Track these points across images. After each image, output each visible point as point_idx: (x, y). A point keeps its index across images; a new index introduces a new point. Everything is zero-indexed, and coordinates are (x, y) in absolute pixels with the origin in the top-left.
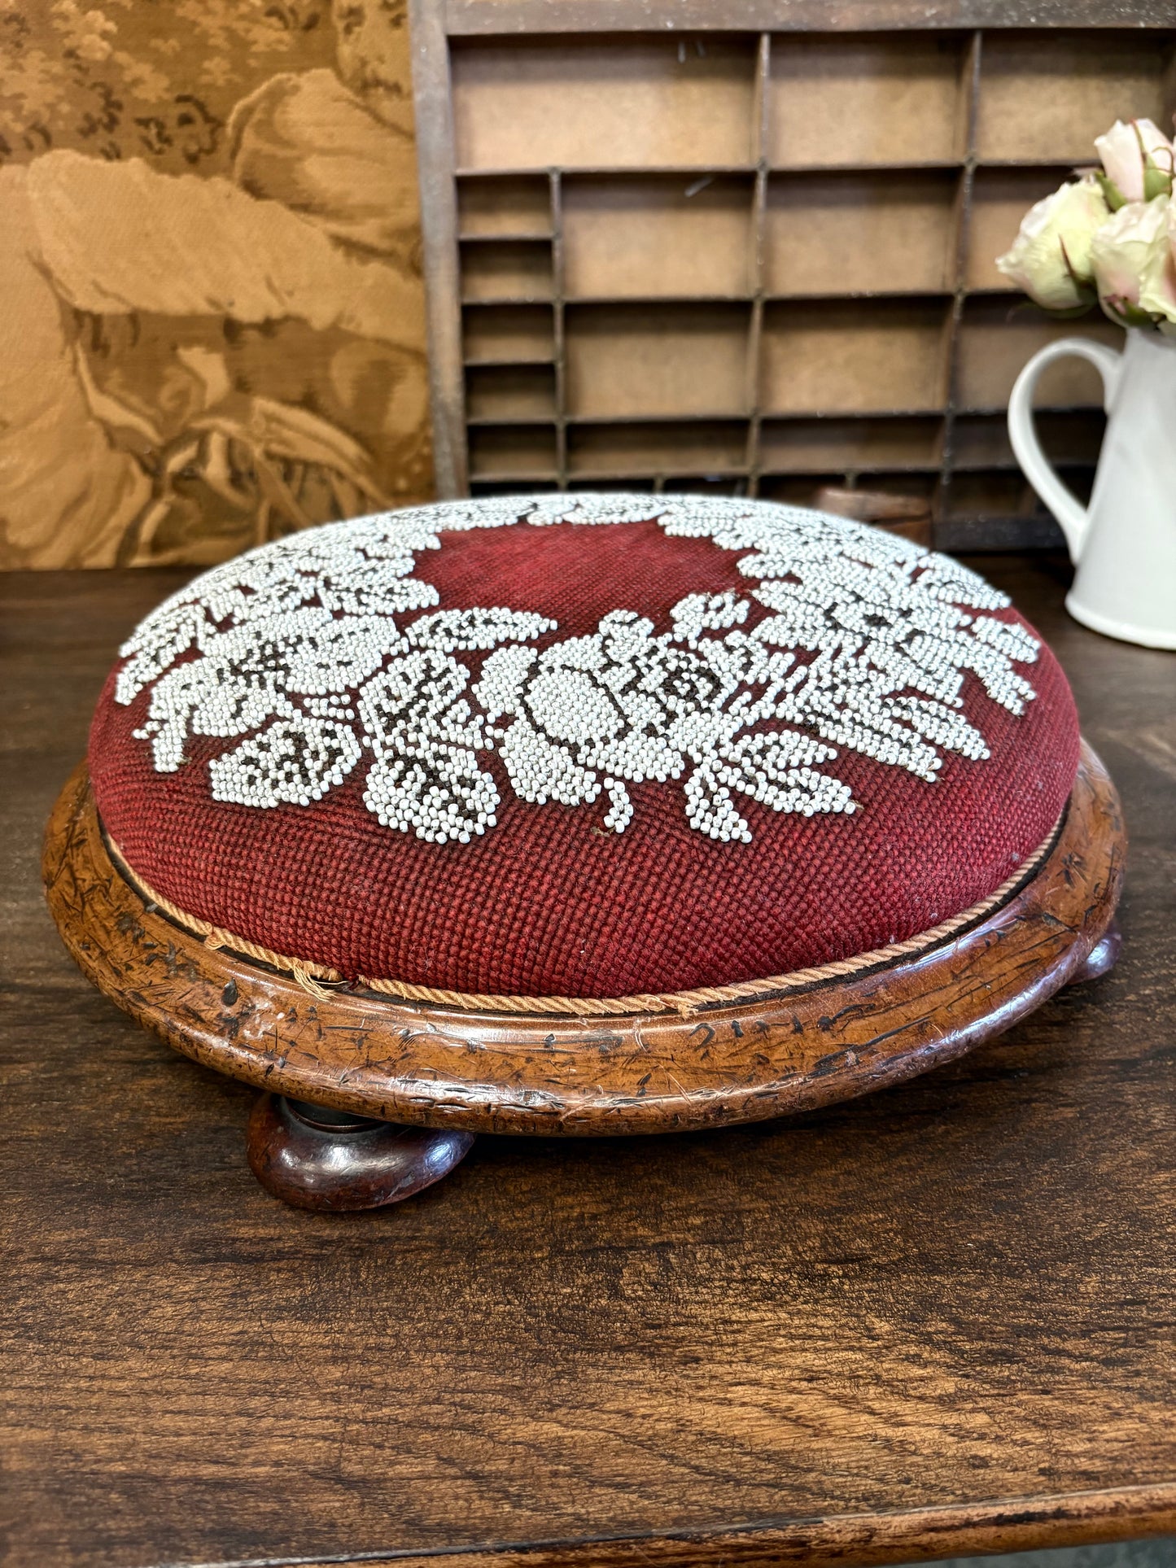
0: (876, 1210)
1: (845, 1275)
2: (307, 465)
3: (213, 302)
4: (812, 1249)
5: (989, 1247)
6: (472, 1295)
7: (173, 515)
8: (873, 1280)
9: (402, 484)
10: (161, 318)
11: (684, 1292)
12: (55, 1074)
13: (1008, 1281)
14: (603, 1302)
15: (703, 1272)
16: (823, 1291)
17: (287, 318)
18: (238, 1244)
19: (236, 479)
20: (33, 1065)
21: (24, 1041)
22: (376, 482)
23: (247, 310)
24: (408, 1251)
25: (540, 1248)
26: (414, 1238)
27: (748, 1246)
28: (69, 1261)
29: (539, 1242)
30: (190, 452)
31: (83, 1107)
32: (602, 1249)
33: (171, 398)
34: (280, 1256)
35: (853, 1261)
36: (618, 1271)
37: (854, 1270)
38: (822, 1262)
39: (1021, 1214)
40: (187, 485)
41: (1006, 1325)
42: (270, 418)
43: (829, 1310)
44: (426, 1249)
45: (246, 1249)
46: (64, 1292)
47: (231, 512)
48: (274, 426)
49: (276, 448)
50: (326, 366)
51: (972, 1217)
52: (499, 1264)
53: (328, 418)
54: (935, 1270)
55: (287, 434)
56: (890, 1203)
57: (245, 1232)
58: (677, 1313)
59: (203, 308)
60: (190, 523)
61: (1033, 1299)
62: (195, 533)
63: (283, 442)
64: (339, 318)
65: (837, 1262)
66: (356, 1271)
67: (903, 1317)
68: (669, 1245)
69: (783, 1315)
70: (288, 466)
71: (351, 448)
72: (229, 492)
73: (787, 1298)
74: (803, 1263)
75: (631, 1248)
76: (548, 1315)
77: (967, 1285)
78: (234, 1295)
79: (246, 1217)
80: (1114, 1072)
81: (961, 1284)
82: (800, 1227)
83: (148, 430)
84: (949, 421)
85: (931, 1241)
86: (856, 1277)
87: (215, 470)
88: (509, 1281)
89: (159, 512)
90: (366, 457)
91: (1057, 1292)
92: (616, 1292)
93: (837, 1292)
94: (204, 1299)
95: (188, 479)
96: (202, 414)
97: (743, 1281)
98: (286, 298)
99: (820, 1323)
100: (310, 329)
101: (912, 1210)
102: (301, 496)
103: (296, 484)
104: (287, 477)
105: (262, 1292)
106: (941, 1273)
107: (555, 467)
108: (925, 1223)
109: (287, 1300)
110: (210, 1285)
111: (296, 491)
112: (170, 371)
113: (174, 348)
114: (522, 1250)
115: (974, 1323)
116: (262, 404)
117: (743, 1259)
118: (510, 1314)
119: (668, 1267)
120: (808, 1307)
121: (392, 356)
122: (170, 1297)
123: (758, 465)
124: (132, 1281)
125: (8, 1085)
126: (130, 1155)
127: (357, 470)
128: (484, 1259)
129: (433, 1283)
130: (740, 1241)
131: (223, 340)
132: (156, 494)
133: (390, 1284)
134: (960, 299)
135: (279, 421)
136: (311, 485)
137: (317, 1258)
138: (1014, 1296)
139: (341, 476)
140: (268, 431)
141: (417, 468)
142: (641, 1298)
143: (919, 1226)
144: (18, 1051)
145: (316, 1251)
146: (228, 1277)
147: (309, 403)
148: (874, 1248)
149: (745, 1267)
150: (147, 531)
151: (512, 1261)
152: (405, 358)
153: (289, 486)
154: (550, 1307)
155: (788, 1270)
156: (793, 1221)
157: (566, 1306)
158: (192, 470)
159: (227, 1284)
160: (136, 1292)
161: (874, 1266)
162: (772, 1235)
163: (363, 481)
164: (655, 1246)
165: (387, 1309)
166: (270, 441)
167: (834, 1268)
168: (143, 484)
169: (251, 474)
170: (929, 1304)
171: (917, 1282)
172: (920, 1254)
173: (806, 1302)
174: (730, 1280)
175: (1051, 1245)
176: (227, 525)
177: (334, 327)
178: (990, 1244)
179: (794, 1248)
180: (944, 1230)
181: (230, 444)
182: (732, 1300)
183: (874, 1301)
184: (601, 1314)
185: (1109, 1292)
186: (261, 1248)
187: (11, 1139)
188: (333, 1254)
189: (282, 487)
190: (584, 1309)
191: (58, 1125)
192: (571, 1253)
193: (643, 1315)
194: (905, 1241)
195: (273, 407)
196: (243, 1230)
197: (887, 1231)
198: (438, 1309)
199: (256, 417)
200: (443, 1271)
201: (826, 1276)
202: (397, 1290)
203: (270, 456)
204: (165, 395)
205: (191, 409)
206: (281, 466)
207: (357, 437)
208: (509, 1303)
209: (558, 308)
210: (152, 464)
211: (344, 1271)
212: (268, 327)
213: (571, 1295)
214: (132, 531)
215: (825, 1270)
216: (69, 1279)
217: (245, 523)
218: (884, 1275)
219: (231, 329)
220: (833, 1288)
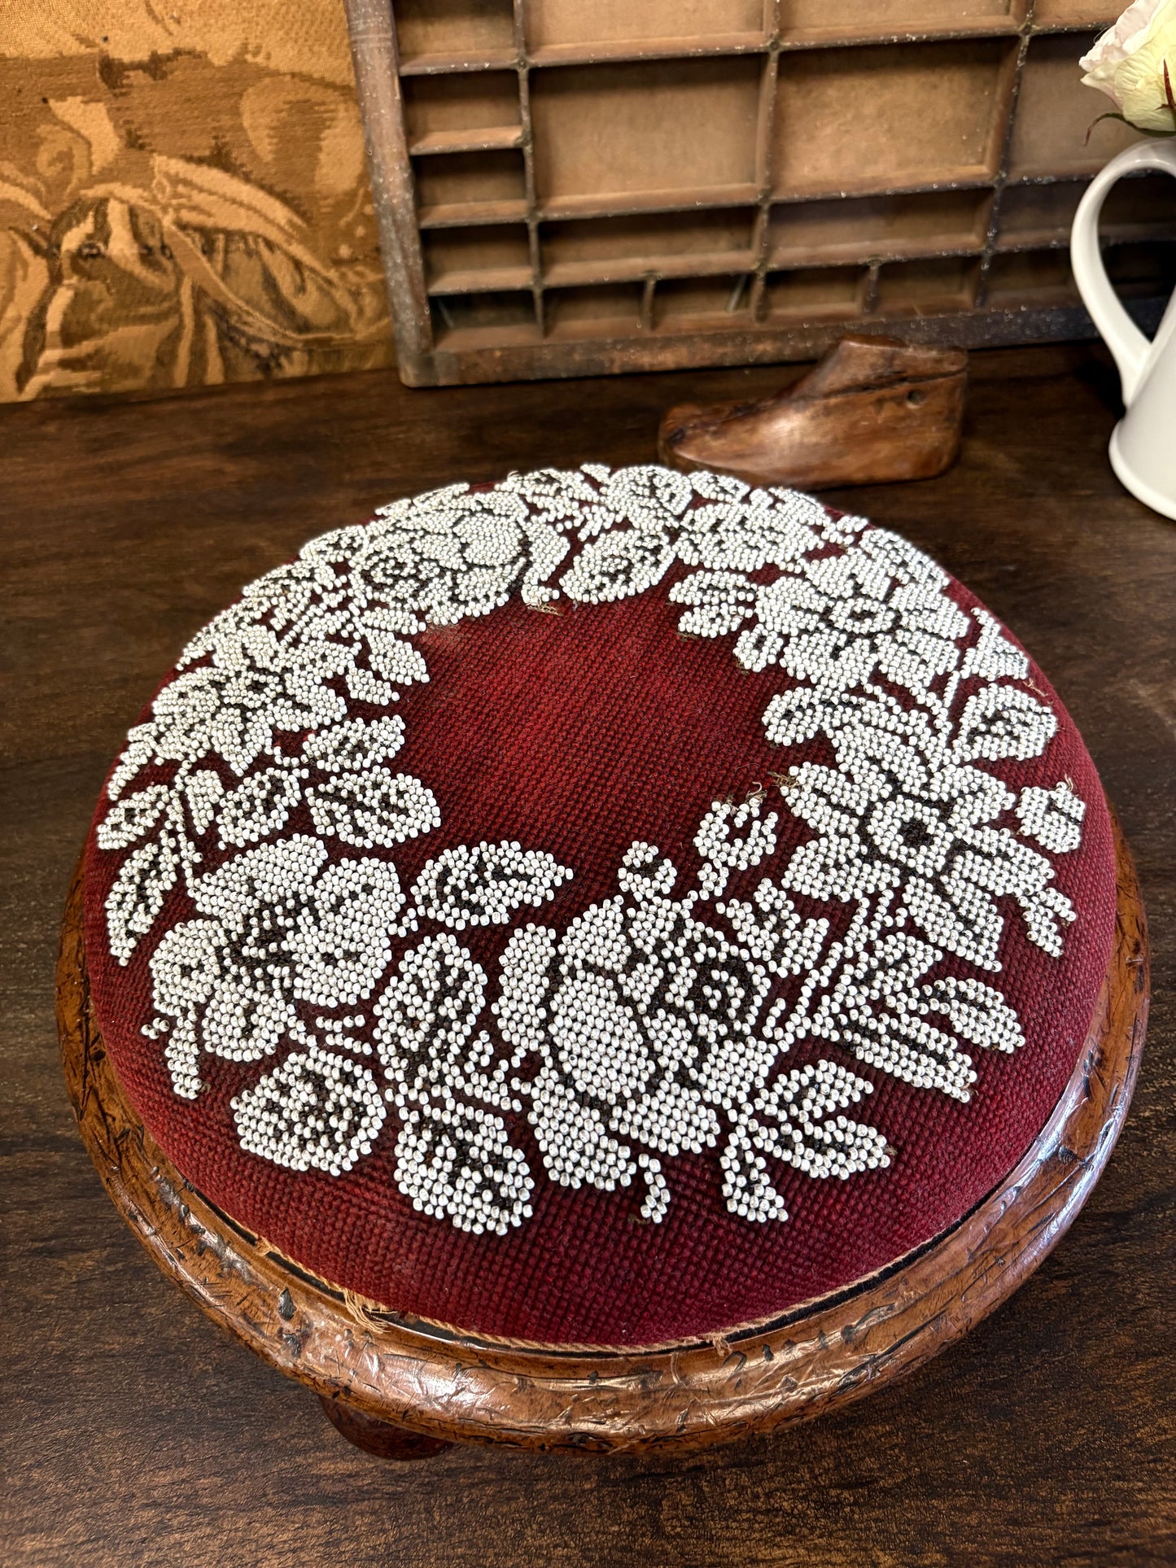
0: (886, 1420)
1: (856, 1503)
2: (229, 234)
3: (83, 40)
4: (827, 1471)
5: (981, 1464)
6: (533, 1537)
7: (80, 301)
8: (880, 1507)
9: (344, 251)
10: (22, 63)
11: (716, 1527)
12: (120, 1266)
13: (996, 1504)
14: (647, 1541)
15: (732, 1502)
16: (836, 1522)
17: (178, 52)
18: (322, 1484)
19: (147, 256)
20: (96, 1253)
21: (82, 1221)
22: (314, 251)
23: (127, 49)
24: (472, 1485)
25: (587, 1478)
26: (477, 1468)
27: (771, 1469)
28: (178, 1507)
29: (587, 1470)
30: (88, 226)
31: (153, 1310)
32: (642, 1476)
33: (51, 164)
34: (362, 1495)
35: (862, 1485)
36: (656, 1504)
37: (863, 1496)
38: (838, 1486)
39: (1010, 1420)
40: (87, 265)
41: (991, 1555)
42: (176, 180)
43: (841, 1544)
44: (489, 1482)
45: (327, 1487)
46: (181, 1544)
47: (148, 295)
48: (181, 189)
49: (187, 216)
50: (236, 112)
51: (968, 1426)
52: (555, 1498)
53: (247, 178)
54: (933, 1493)
55: (198, 198)
56: (896, 1411)
57: (327, 1468)
58: (711, 1553)
59: (74, 48)
60: (101, 308)
61: (1015, 1522)
62: (112, 320)
63: (194, 208)
64: (244, 48)
65: (848, 1486)
66: (429, 1511)
67: (904, 1549)
68: (699, 1469)
69: (802, 1551)
70: (208, 238)
71: (280, 213)
72: (139, 270)
73: (806, 1531)
74: (818, 1487)
75: (669, 1474)
76: (601, 1558)
77: (960, 1509)
78: (327, 1544)
79: (324, 1448)
80: (1107, 1230)
81: (954, 1508)
82: (815, 1443)
83: (33, 204)
84: (997, 195)
85: (932, 1458)
86: (866, 1504)
87: (121, 246)
88: (565, 1519)
89: (63, 298)
90: (297, 220)
91: (1036, 1513)
92: (658, 1531)
93: (849, 1520)
94: (301, 1549)
95: (89, 258)
96: (92, 181)
97: (767, 1512)
98: (173, 27)
99: (833, 1560)
100: (209, 64)
101: (915, 1420)
102: (226, 271)
103: (220, 257)
104: (208, 250)
105: (350, 1539)
106: (938, 1496)
107: (528, 262)
108: (929, 1436)
109: (374, 1548)
110: (304, 1532)
111: (220, 267)
112: (43, 129)
113: (45, 101)
114: (572, 1481)
115: (963, 1553)
116: (161, 163)
117: (766, 1484)
118: (568, 1558)
119: (701, 1498)
120: (823, 1541)
121: (315, 94)
122: (273, 1547)
123: (769, 250)
124: (236, 1530)
125: (78, 1282)
126: (206, 1371)
127: (290, 238)
128: (540, 1492)
129: (498, 1524)
130: (761, 1463)
131: (103, 86)
132: (56, 279)
133: (461, 1527)
134: (1026, 40)
135: (187, 183)
136: (237, 258)
137: (393, 1496)
138: (998, 1520)
139: (270, 245)
140: (176, 195)
141: (360, 231)
142: (678, 1534)
143: (921, 1439)
144: (80, 1234)
145: (391, 1489)
146: (319, 1523)
147: (220, 159)
148: (881, 1469)
149: (769, 1495)
150: (53, 321)
151: (565, 1493)
152: (332, 96)
153: (210, 260)
154: (602, 1549)
155: (805, 1498)
156: (810, 1436)
157: (614, 1547)
158: (91, 246)
159: (319, 1531)
160: (243, 1542)
161: (882, 1490)
162: (791, 1454)
163: (297, 250)
164: (689, 1470)
165: (463, 1556)
166: (177, 209)
167: (846, 1494)
168: (38, 268)
169: (164, 247)
170: (926, 1532)
171: (918, 1508)
172: (921, 1474)
173: (821, 1536)
174: (756, 1511)
175: (1036, 1459)
176: (144, 310)
177: (239, 60)
178: (983, 1457)
179: (811, 1471)
180: (943, 1444)
181: (133, 213)
182: (757, 1535)
183: (880, 1532)
184: (646, 1556)
185: (1080, 1512)
186: (340, 1487)
187: (95, 1355)
188: (407, 1491)
189: (204, 259)
190: (631, 1550)
191: (134, 1334)
192: (616, 1483)
193: (682, 1556)
194: (909, 1459)
195: (177, 166)
196: (324, 1465)
197: (892, 1448)
198: (506, 1555)
199: (158, 177)
200: (505, 1509)
201: (838, 1504)
202: (468, 1532)
203: (183, 226)
204: (43, 157)
205: (79, 174)
206: (197, 236)
207: (284, 198)
208: (566, 1546)
209: (523, 73)
210: (44, 244)
211: (419, 1513)
212: (156, 66)
213: (619, 1533)
214: (37, 322)
215: (838, 1496)
216: (182, 1529)
217: (166, 305)
218: (889, 1500)
219: (111, 72)
220: (845, 1519)
